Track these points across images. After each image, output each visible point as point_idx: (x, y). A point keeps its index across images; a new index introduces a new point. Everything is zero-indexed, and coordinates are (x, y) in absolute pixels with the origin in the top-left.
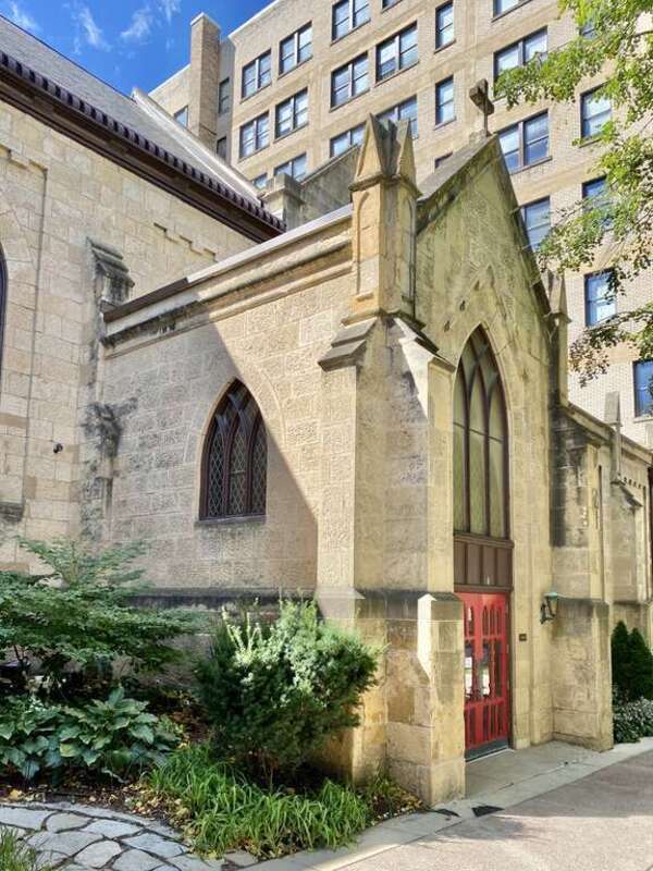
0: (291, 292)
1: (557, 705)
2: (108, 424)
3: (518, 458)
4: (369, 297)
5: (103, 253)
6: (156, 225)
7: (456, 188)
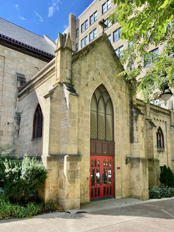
0: (47, 80)
1: (132, 187)
2: (18, 117)
3: (117, 120)
4: (58, 79)
5: (20, 75)
6: (35, 67)
7: (90, 49)
